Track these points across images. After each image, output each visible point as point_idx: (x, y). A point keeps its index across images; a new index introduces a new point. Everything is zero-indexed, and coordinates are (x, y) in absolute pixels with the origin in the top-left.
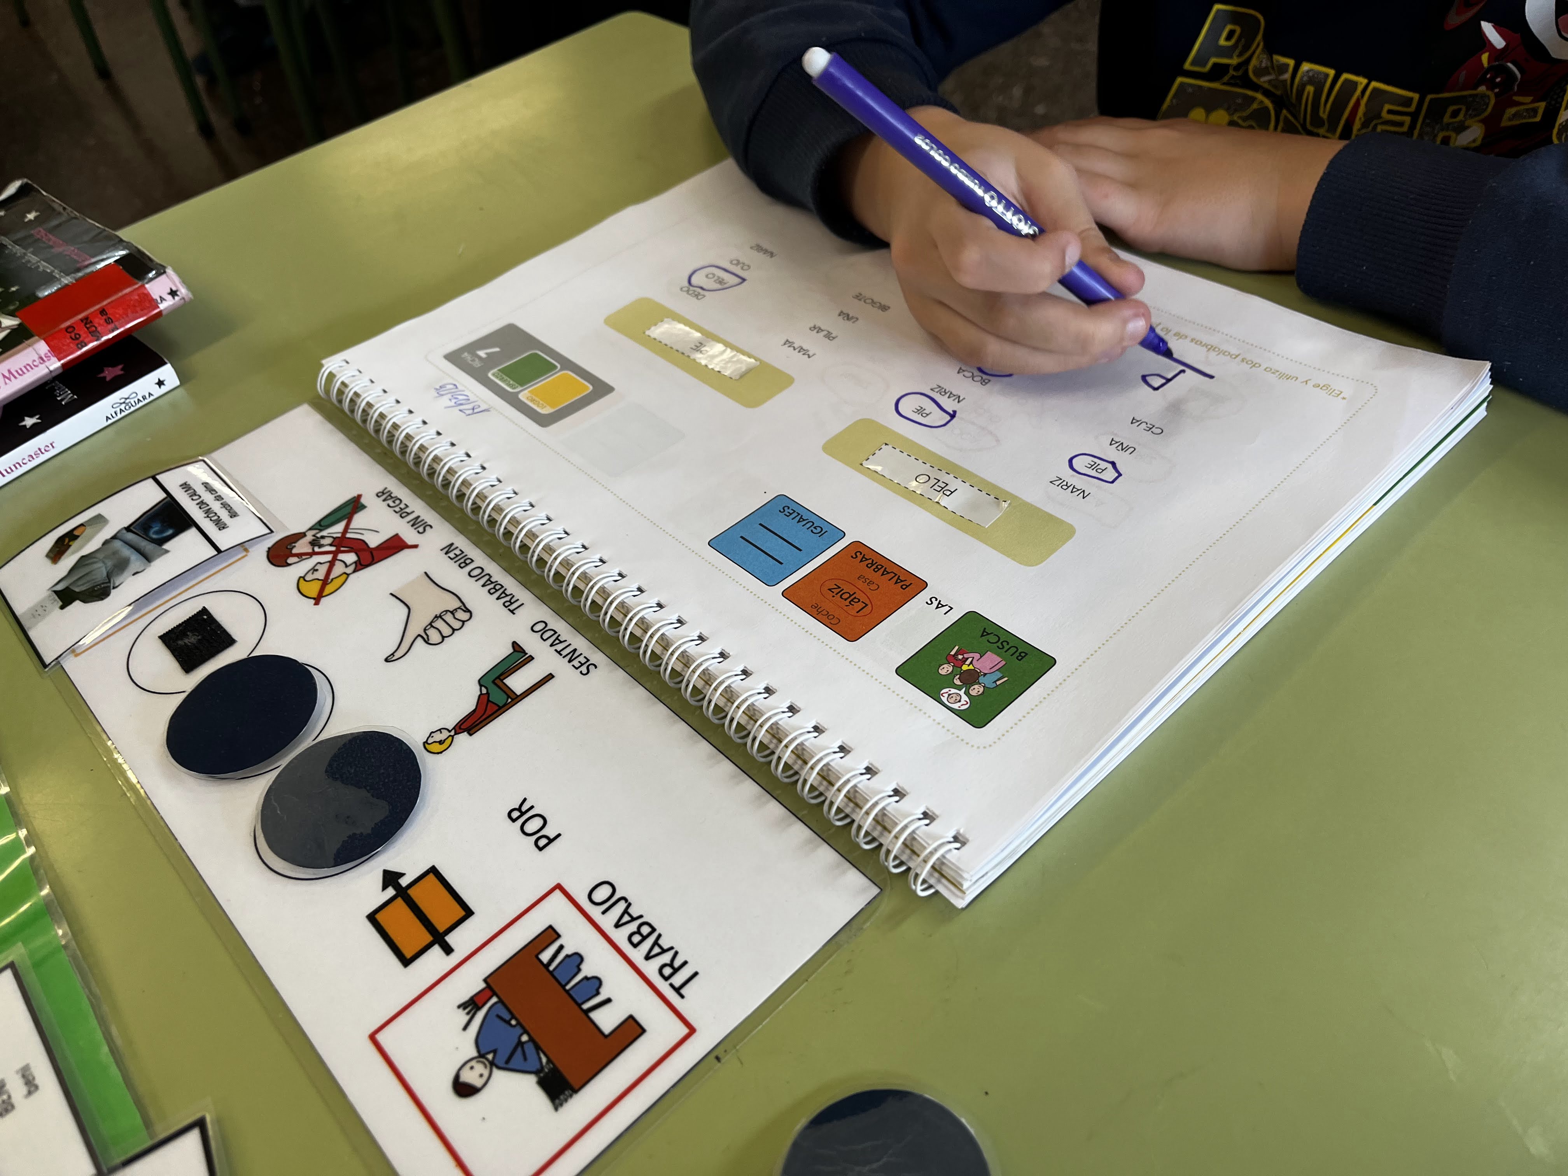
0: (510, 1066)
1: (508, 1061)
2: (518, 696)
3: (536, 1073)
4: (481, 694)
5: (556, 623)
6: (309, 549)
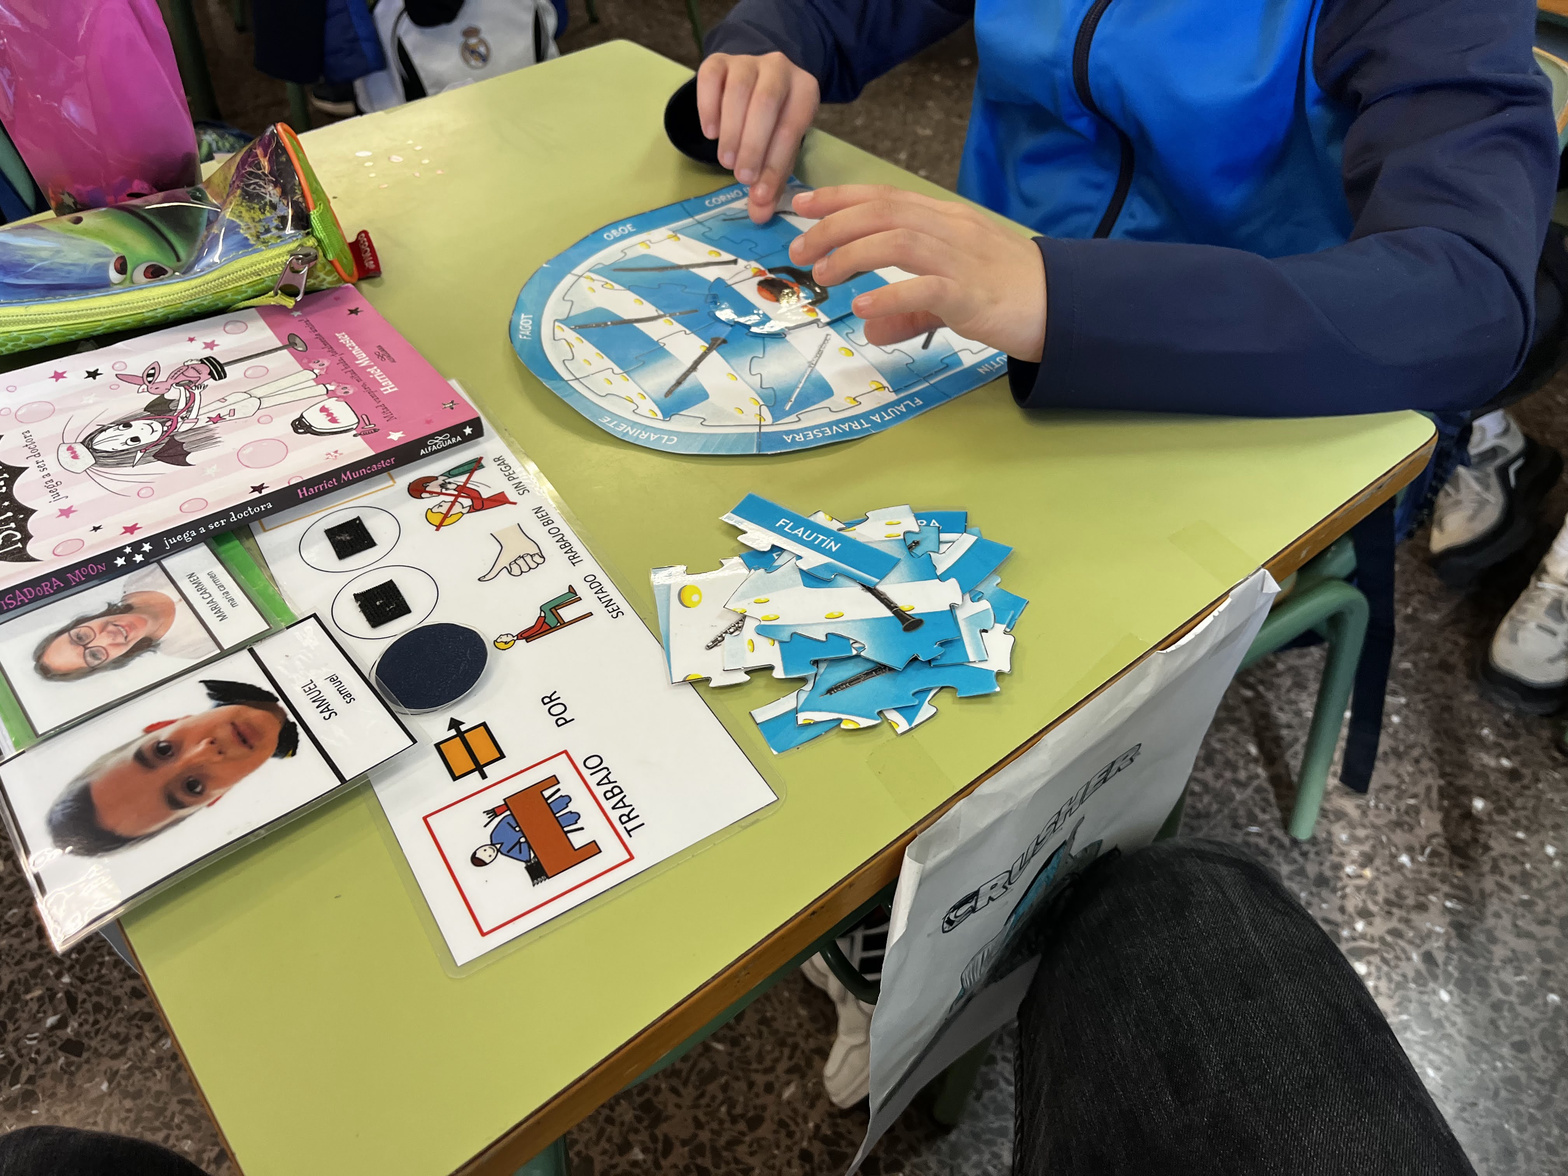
0: (510, 854)
1: (508, 852)
2: (565, 623)
3: (526, 862)
4: (540, 617)
5: (602, 578)
6: (438, 490)
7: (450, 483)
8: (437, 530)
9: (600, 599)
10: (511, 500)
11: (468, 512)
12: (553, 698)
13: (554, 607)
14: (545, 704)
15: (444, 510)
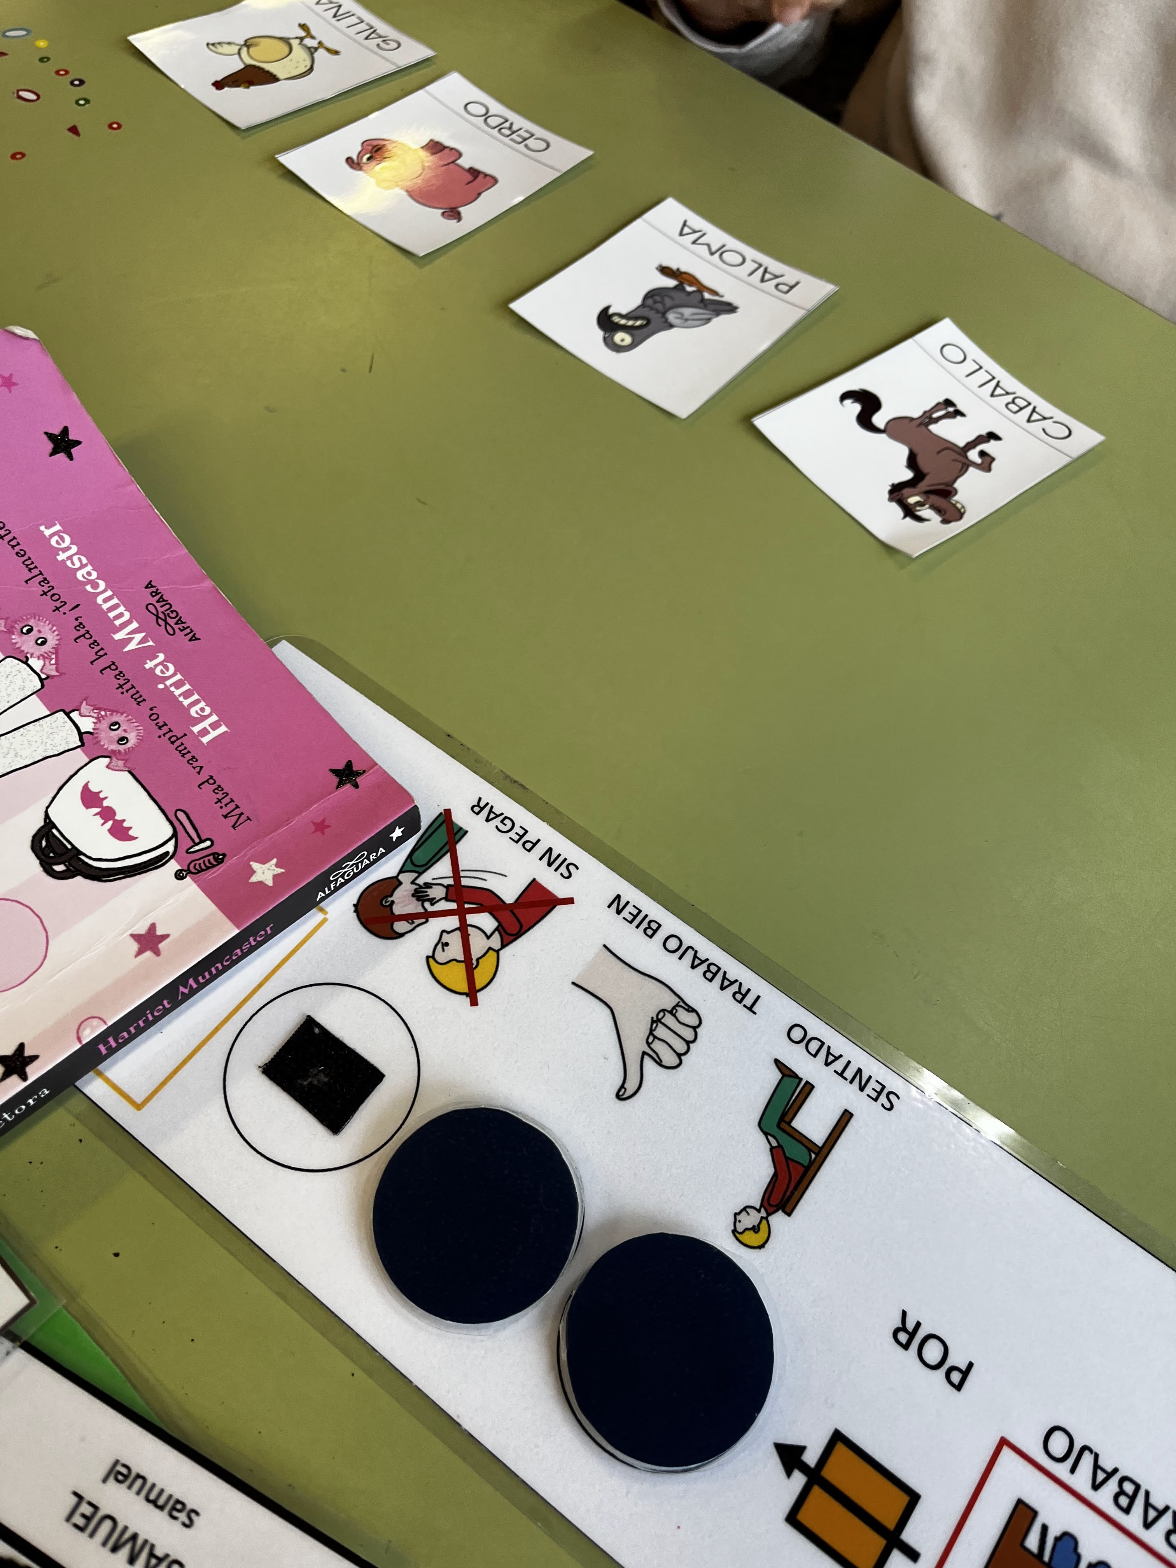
2: (821, 1148)
4: (772, 1149)
5: (816, 1027)
6: (414, 907)
7: (428, 885)
8: (474, 1003)
9: (841, 1074)
10: (561, 895)
11: (503, 946)
12: (910, 1326)
13: (782, 1119)
14: (906, 1347)
15: (455, 950)
